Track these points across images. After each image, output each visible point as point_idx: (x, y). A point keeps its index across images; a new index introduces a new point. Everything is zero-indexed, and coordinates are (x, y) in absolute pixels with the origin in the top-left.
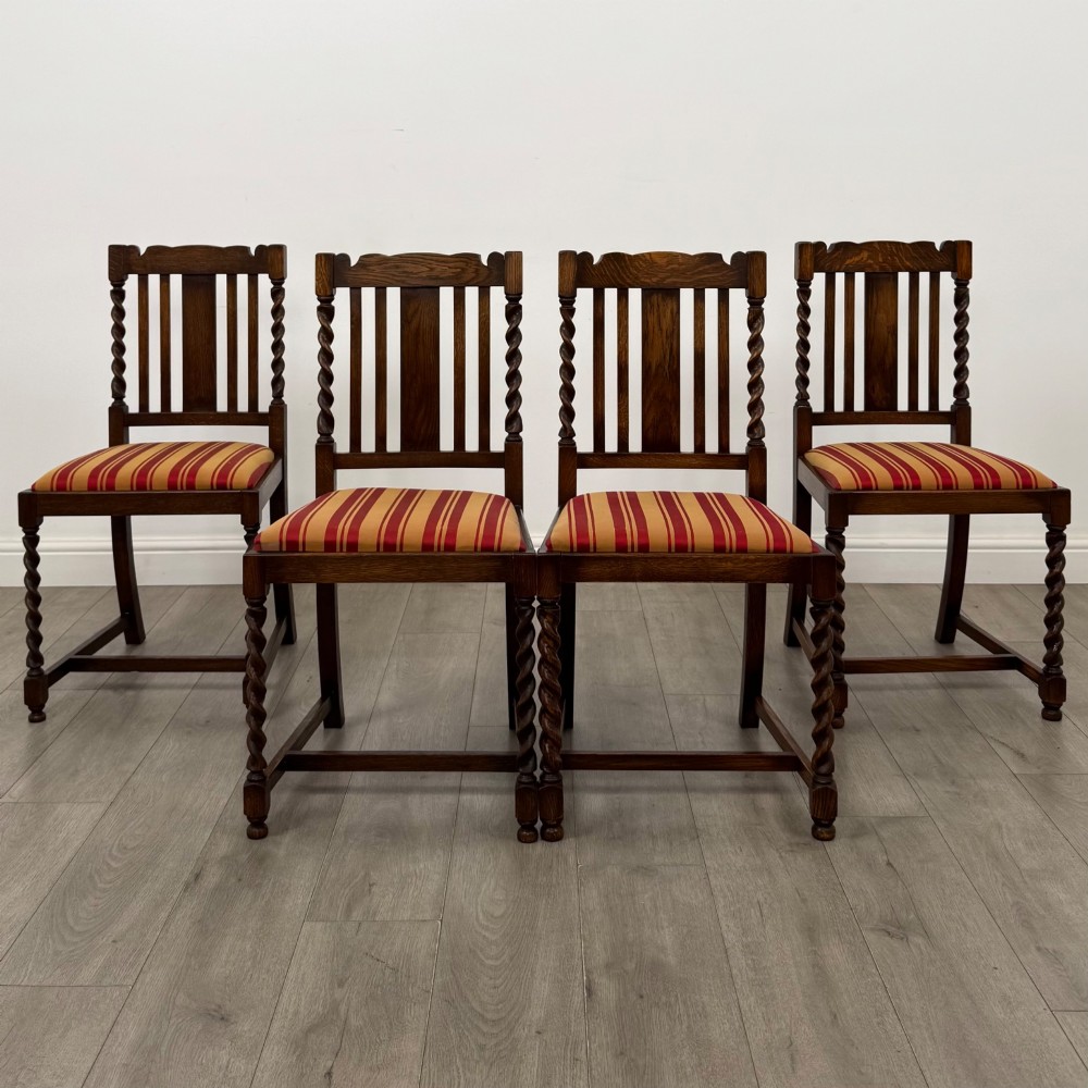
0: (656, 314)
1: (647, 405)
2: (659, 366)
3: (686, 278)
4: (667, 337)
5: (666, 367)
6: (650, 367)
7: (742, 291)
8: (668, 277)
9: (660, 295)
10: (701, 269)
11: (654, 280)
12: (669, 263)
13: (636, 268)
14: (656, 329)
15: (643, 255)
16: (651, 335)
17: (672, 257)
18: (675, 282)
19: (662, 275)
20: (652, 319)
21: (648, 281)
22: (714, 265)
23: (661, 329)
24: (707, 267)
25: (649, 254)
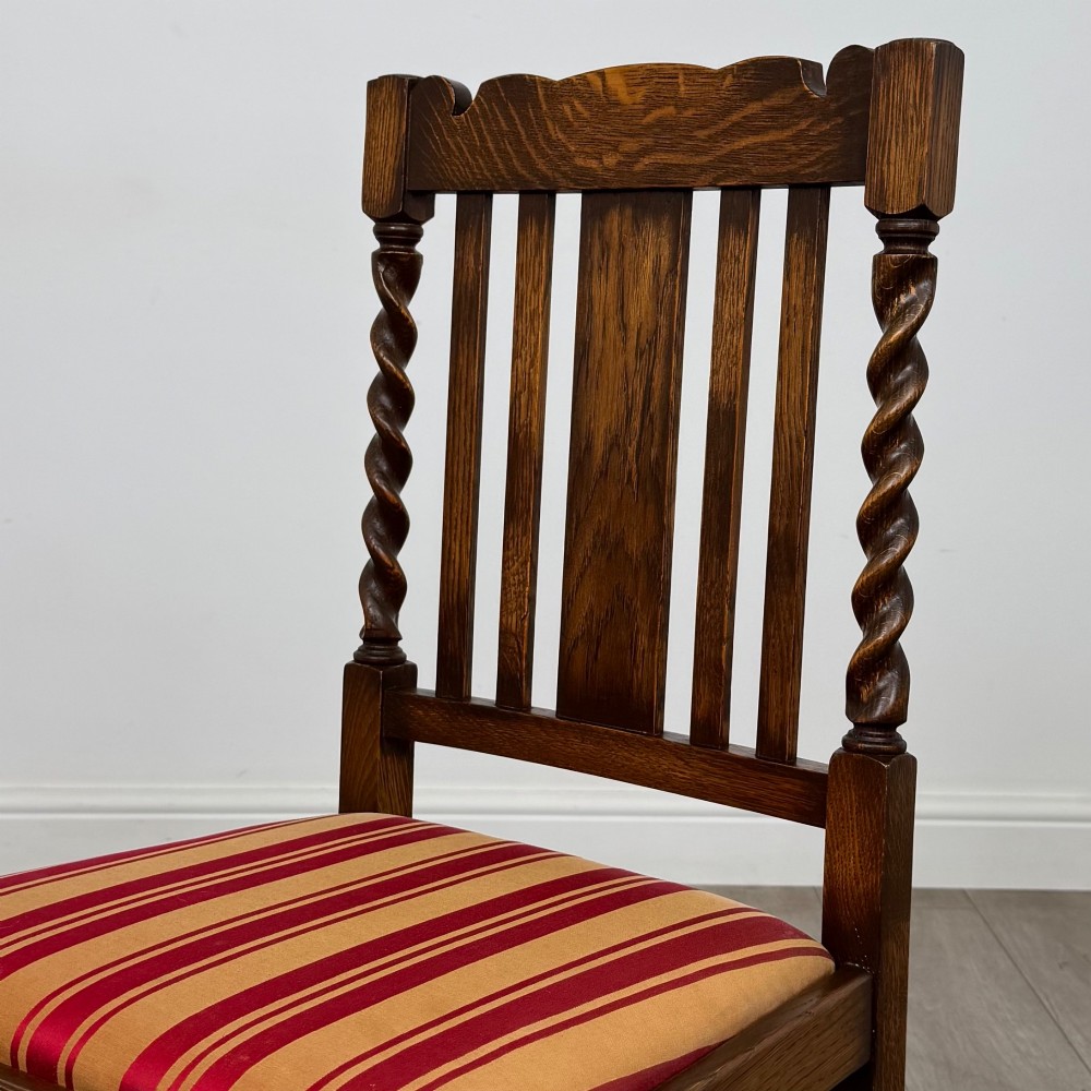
0: (613, 279)
1: (577, 569)
2: (614, 444)
3: (696, 151)
4: (640, 354)
5: (631, 451)
6: (589, 448)
7: (857, 193)
8: (645, 152)
9: (628, 212)
10: (735, 117)
11: (610, 160)
12: (651, 103)
13: (566, 126)
14: (612, 326)
15: (582, 77)
16: (598, 343)
17: (659, 80)
18: (667, 167)
19: (630, 145)
20: (604, 291)
21: (594, 164)
22: (775, 100)
23: (624, 327)
24: (754, 108)
25: (601, 74)
